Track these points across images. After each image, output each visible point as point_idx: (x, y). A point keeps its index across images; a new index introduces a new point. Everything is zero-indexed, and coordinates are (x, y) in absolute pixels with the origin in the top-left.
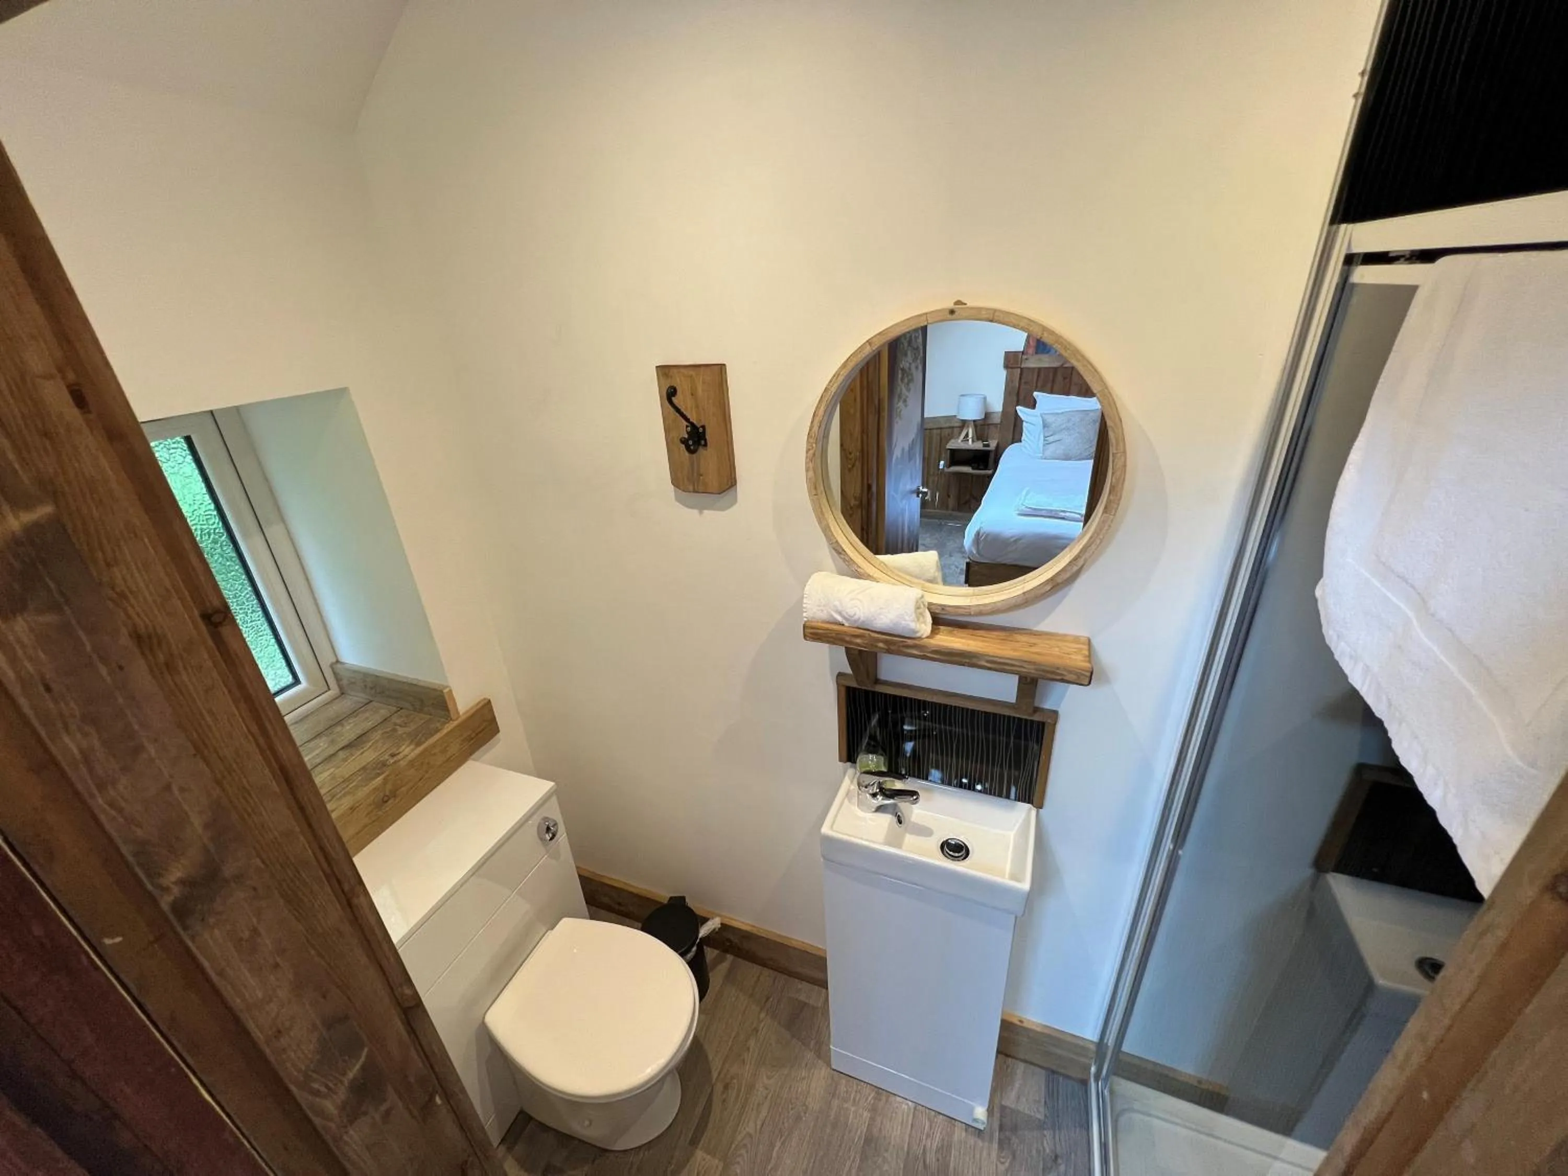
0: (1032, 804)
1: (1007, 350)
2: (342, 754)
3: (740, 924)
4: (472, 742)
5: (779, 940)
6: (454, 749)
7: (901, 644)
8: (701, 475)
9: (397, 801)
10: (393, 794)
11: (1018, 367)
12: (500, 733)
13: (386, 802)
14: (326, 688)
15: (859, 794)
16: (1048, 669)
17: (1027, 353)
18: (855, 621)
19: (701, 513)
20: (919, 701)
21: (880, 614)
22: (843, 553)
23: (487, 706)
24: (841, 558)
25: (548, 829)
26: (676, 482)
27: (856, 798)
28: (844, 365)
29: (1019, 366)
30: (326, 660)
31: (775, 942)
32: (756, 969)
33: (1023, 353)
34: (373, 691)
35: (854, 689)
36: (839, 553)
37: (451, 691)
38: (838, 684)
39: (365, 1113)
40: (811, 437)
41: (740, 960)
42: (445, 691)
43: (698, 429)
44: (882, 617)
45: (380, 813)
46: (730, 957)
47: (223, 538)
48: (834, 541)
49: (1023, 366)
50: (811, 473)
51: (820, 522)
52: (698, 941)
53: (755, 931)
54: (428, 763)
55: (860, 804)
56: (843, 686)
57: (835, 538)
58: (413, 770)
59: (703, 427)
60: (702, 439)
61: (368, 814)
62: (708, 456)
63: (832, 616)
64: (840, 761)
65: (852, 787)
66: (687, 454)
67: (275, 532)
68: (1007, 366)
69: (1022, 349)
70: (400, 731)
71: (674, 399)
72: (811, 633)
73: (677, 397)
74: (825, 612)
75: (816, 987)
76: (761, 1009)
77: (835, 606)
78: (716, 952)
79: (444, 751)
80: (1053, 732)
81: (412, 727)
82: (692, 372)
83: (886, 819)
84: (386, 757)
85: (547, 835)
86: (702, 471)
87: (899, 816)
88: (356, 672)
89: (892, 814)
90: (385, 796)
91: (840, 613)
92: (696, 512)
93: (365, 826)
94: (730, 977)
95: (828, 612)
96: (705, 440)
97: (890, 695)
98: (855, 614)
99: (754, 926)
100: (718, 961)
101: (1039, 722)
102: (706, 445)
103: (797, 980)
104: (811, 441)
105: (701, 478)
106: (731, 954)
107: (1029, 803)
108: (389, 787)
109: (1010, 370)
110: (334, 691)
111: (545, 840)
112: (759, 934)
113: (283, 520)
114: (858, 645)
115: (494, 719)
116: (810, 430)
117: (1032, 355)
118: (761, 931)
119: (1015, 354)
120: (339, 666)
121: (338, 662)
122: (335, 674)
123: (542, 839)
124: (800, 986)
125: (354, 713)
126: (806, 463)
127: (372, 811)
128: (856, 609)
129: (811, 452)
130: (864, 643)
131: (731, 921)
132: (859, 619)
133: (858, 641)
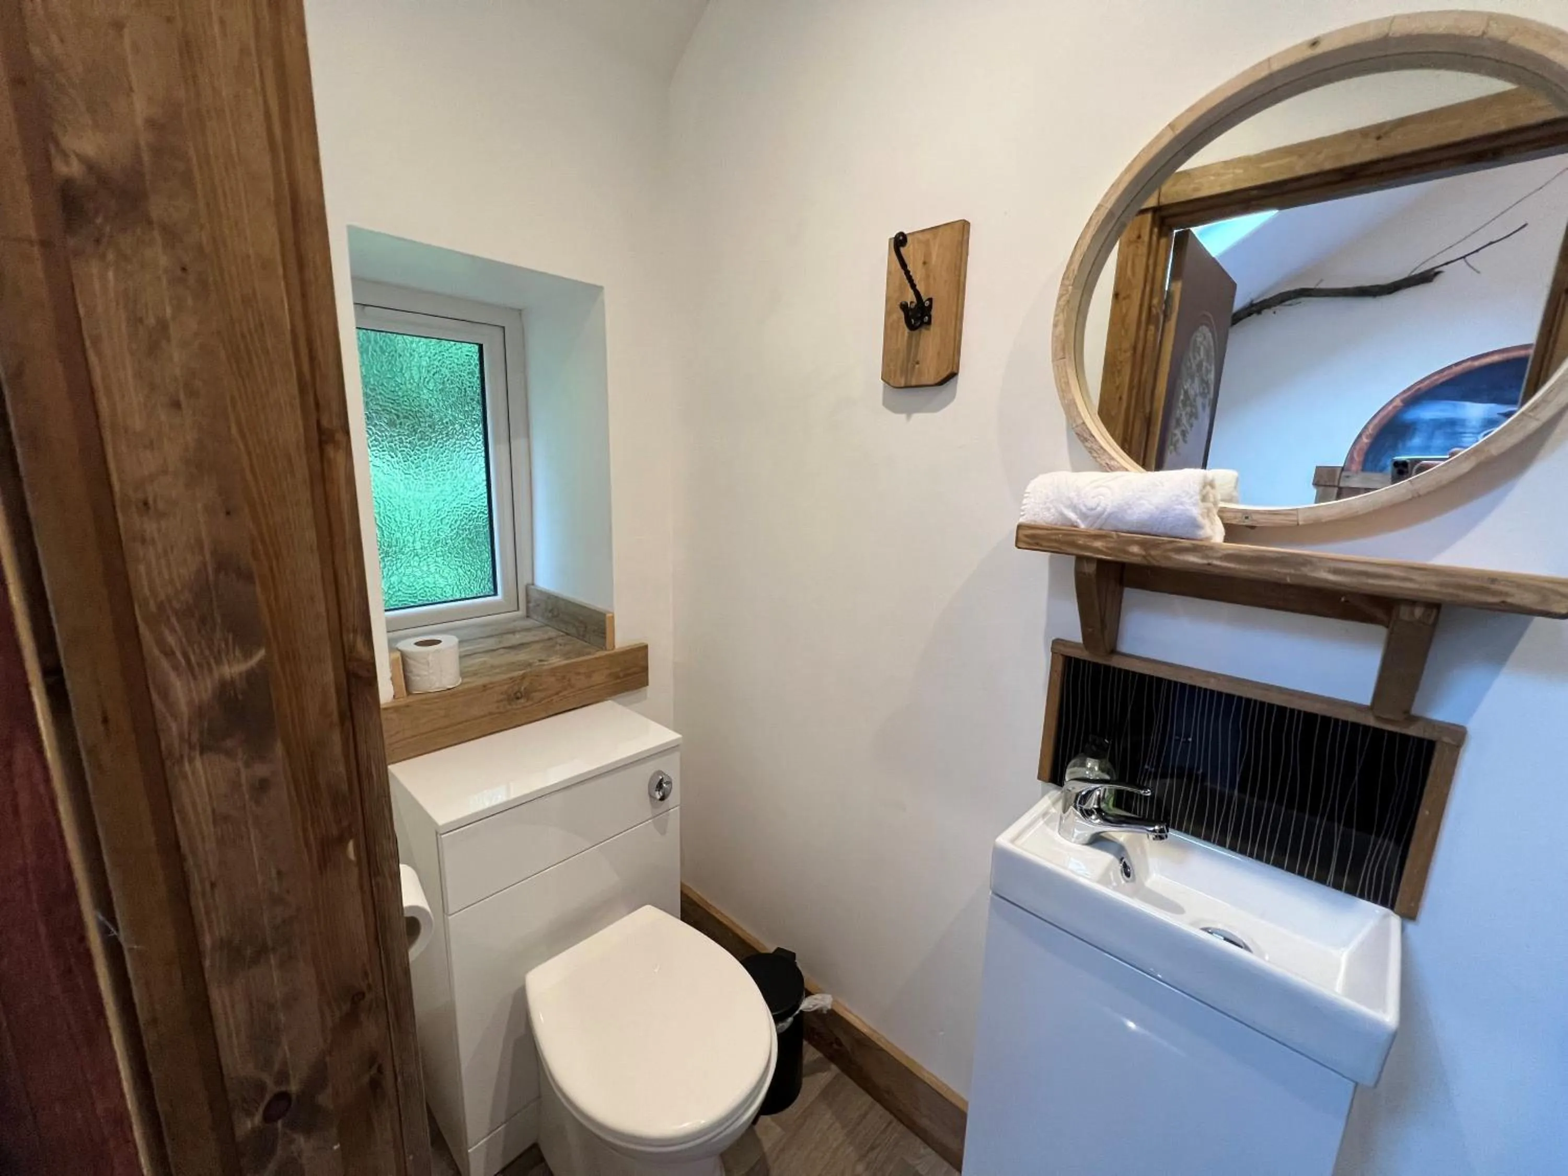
0: (1392, 908)
1: (1318, 465)
2: (502, 651)
3: (857, 1021)
4: (619, 681)
5: (904, 1062)
6: (598, 678)
7: (1169, 546)
8: (918, 363)
9: (527, 704)
10: (527, 694)
11: (1334, 486)
12: (648, 687)
13: (518, 698)
14: (516, 609)
15: (1061, 818)
16: (1470, 582)
17: (1349, 470)
18: (1099, 516)
19: (909, 417)
20: (1183, 685)
21: (1140, 498)
22: (1091, 439)
23: (641, 651)
24: (1086, 447)
25: (660, 786)
26: (886, 378)
27: (1058, 823)
28: (1130, 167)
29: (1336, 484)
30: (524, 580)
31: (899, 1064)
32: (868, 1099)
33: (1343, 469)
34: (550, 615)
35: (1077, 661)
36: (1085, 440)
37: (613, 617)
38: (1053, 653)
39: (229, 754)
40: (1068, 278)
41: (847, 1079)
42: (608, 615)
43: (923, 304)
44: (1142, 502)
45: (509, 707)
46: (834, 1068)
47: (480, 443)
48: (1080, 422)
49: (1342, 485)
50: (1061, 328)
51: (1062, 398)
52: (797, 1012)
53: (874, 1038)
54: (569, 680)
55: (1064, 830)
56: (1062, 655)
57: (1082, 418)
58: (553, 679)
59: (930, 300)
60: (927, 315)
61: (498, 702)
62: (931, 339)
63: (1062, 514)
64: (1039, 778)
65: (1053, 810)
66: (907, 330)
67: (519, 444)
68: (1316, 484)
69: (1342, 465)
70: (558, 647)
71: (902, 250)
72: (1027, 536)
73: (906, 248)
74: (1053, 510)
75: (946, 1164)
76: (859, 1160)
77: (1069, 498)
78: (818, 1055)
79: (589, 675)
80: (1453, 763)
81: (568, 648)
82: (928, 236)
83: (1104, 859)
84: (536, 660)
85: (657, 793)
86: (919, 358)
87: (1125, 863)
88: (542, 592)
89: (1116, 855)
90: (519, 691)
91: (1074, 508)
92: (903, 416)
93: (491, 714)
94: (827, 1094)
95: (1056, 508)
96: (930, 317)
97: (1134, 673)
98: (1098, 505)
99: (875, 1031)
100: (816, 1068)
101: (1420, 741)
102: (929, 323)
103: (919, 1140)
104: (1067, 282)
105: (917, 366)
106: (837, 1064)
107: (1384, 903)
108: (526, 684)
109: (1321, 488)
110: (522, 612)
111: (655, 798)
112: (879, 1043)
113: (528, 436)
114: (1098, 551)
115: (645, 669)
116: (1068, 268)
117: (1357, 472)
118: (883, 1040)
119: (1332, 470)
120: (532, 587)
121: (533, 584)
122: (527, 595)
123: (652, 797)
124: (922, 1151)
125: (528, 630)
126: (1056, 315)
127: (501, 701)
128: (1101, 497)
129: (1064, 298)
130: (1107, 548)
131: (846, 1012)
132: (1105, 510)
133: (1098, 544)
